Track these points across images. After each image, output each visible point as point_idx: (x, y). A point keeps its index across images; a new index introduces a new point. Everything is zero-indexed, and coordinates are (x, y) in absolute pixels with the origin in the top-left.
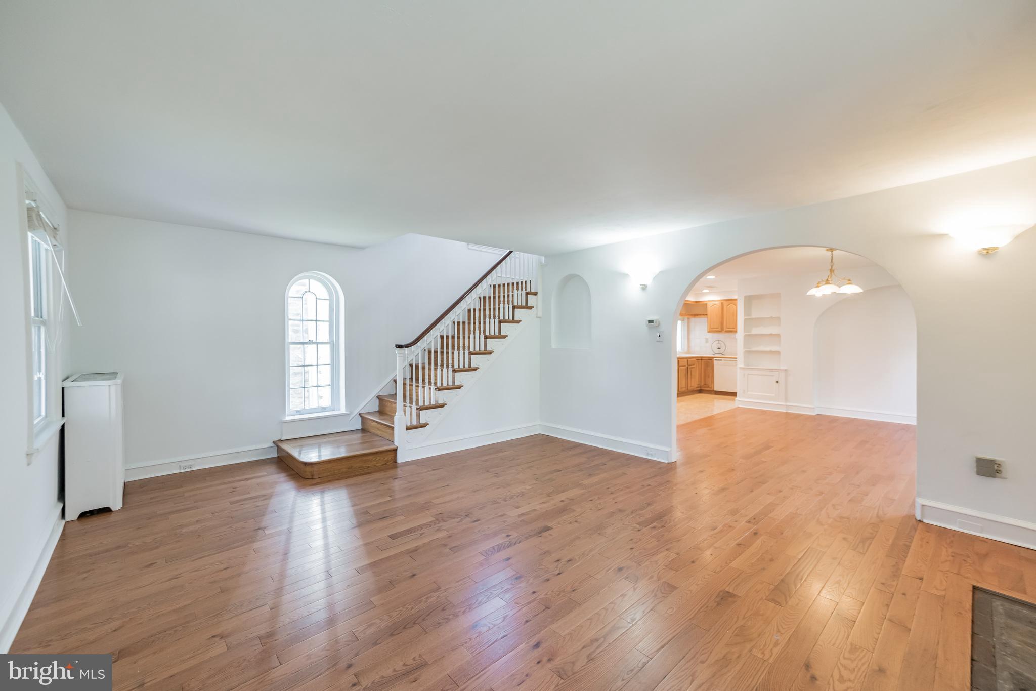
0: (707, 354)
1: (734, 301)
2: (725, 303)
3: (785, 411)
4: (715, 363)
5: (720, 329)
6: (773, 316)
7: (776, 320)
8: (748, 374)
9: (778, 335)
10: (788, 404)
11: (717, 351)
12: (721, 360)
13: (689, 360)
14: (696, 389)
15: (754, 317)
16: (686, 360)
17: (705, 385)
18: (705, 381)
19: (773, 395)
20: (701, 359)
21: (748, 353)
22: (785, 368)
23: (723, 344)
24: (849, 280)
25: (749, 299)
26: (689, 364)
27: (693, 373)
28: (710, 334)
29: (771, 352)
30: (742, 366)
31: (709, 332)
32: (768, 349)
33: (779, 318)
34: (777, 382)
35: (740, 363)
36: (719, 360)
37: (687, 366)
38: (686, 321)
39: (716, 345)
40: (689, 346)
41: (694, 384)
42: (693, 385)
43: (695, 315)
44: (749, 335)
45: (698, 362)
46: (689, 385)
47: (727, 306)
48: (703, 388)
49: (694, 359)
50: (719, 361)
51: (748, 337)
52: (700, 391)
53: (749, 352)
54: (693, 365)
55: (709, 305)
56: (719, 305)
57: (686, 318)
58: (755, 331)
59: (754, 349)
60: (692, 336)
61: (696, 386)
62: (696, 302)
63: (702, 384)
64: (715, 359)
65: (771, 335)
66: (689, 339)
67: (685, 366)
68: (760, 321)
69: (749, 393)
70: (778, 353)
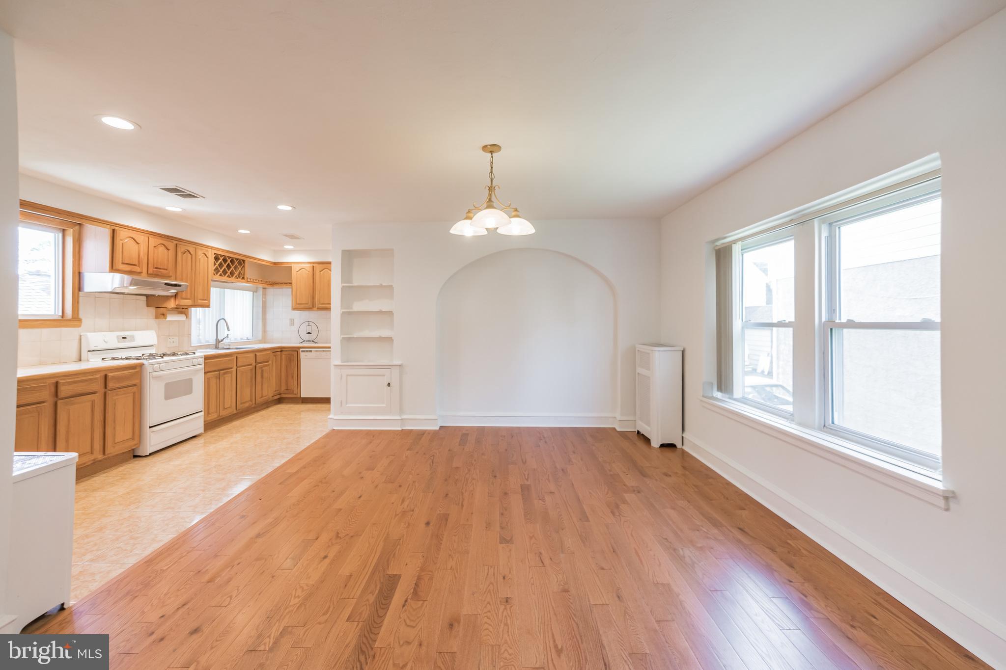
0: (292, 342)
1: (328, 265)
2: (318, 268)
3: (400, 429)
4: (302, 355)
5: (310, 305)
6: (384, 284)
7: (387, 290)
8: (348, 375)
9: (390, 313)
10: (403, 417)
11: (307, 337)
12: (311, 351)
13: (258, 354)
14: (271, 399)
15: (356, 285)
16: (252, 355)
17: (287, 390)
18: (287, 384)
19: (384, 405)
20: (282, 350)
21: (347, 341)
22: (399, 363)
23: (314, 327)
24: (516, 210)
25: (349, 256)
26: (258, 361)
27: (265, 375)
28: (297, 312)
29: (381, 339)
30: (338, 362)
31: (294, 309)
32: (376, 334)
33: (390, 287)
34: (389, 385)
35: (336, 358)
36: (307, 351)
37: (254, 364)
38: (260, 292)
39: (305, 329)
40: (265, 331)
41: (269, 391)
42: (265, 393)
43: (273, 284)
44: (349, 313)
45: (275, 356)
46: (258, 395)
47: (321, 271)
48: (283, 396)
49: (269, 352)
50: (307, 353)
51: (348, 315)
52: (280, 401)
53: (349, 339)
54: (268, 362)
55: (295, 268)
56: (308, 269)
57: (261, 286)
58: (358, 307)
59: (356, 335)
60: (269, 316)
61: (271, 394)
62: (275, 263)
63: (283, 388)
64: (301, 349)
65: (381, 312)
66: (264, 319)
67: (251, 365)
68: (363, 291)
69: (347, 405)
70: (390, 340)
